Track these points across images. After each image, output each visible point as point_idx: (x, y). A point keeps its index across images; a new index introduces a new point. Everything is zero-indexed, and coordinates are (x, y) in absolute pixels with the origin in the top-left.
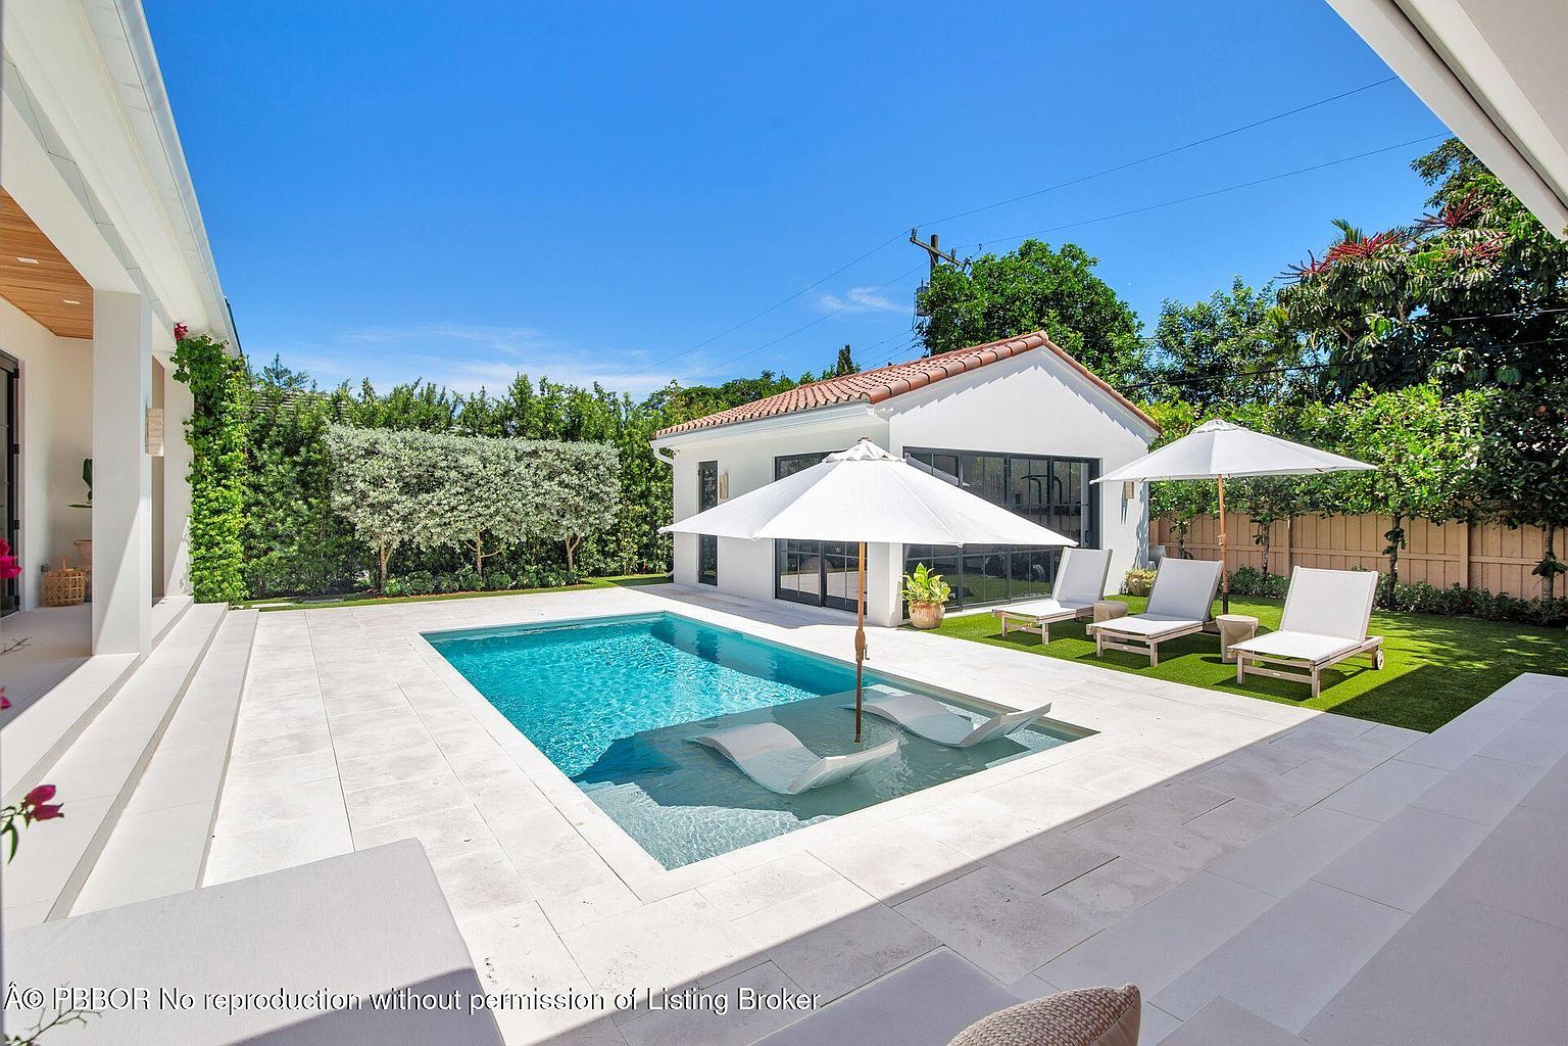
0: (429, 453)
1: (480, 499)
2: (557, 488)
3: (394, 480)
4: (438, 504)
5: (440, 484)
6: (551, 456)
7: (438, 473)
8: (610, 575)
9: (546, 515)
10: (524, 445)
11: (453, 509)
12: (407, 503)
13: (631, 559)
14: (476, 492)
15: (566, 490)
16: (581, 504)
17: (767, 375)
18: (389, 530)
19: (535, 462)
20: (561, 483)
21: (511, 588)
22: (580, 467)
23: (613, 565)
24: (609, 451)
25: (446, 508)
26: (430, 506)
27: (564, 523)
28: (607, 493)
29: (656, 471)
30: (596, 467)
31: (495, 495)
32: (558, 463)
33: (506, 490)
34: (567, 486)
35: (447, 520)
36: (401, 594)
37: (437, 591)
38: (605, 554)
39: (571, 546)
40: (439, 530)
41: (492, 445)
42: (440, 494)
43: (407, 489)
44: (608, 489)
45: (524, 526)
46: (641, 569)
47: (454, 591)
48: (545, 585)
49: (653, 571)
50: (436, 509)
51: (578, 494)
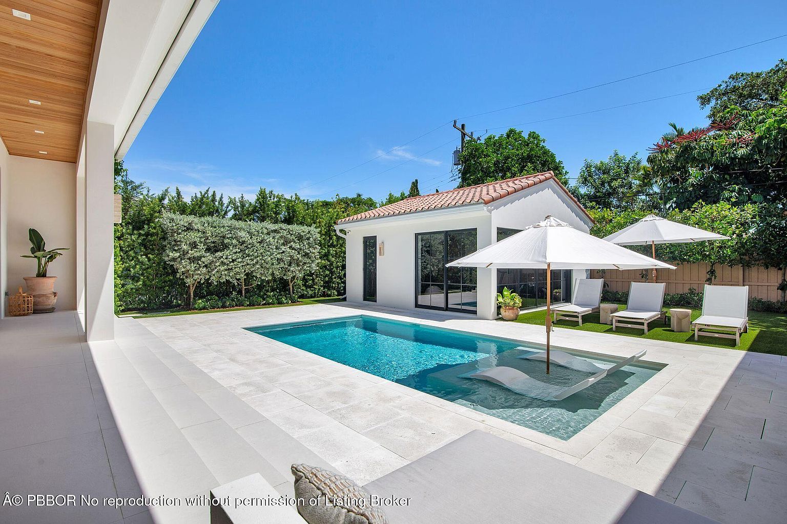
0: (222, 230)
1: (248, 255)
2: (288, 250)
3: (203, 244)
4: (226, 258)
5: (226, 247)
6: (285, 233)
7: (226, 241)
8: (309, 298)
9: (282, 265)
10: (272, 227)
11: (233, 261)
12: (209, 257)
13: (319, 289)
14: (247, 252)
15: (293, 251)
16: (300, 259)
17: (359, 195)
18: (199, 272)
19: (277, 236)
20: (290, 247)
21: (263, 305)
22: (300, 238)
23: (310, 292)
24: (314, 232)
25: (231, 260)
26: (222, 259)
27: (292, 269)
28: (314, 253)
29: (333, 242)
30: (308, 239)
31: (256, 254)
32: (289, 236)
33: (262, 251)
34: (293, 249)
35: (230, 267)
36: (204, 308)
37: (224, 307)
38: (307, 287)
39: (291, 282)
40: (226, 272)
41: (255, 226)
42: (227, 252)
43: (208, 250)
44: (314, 251)
45: (271, 271)
46: (324, 295)
47: (233, 306)
48: (280, 303)
49: (330, 296)
50: (225, 261)
51: (299, 253)
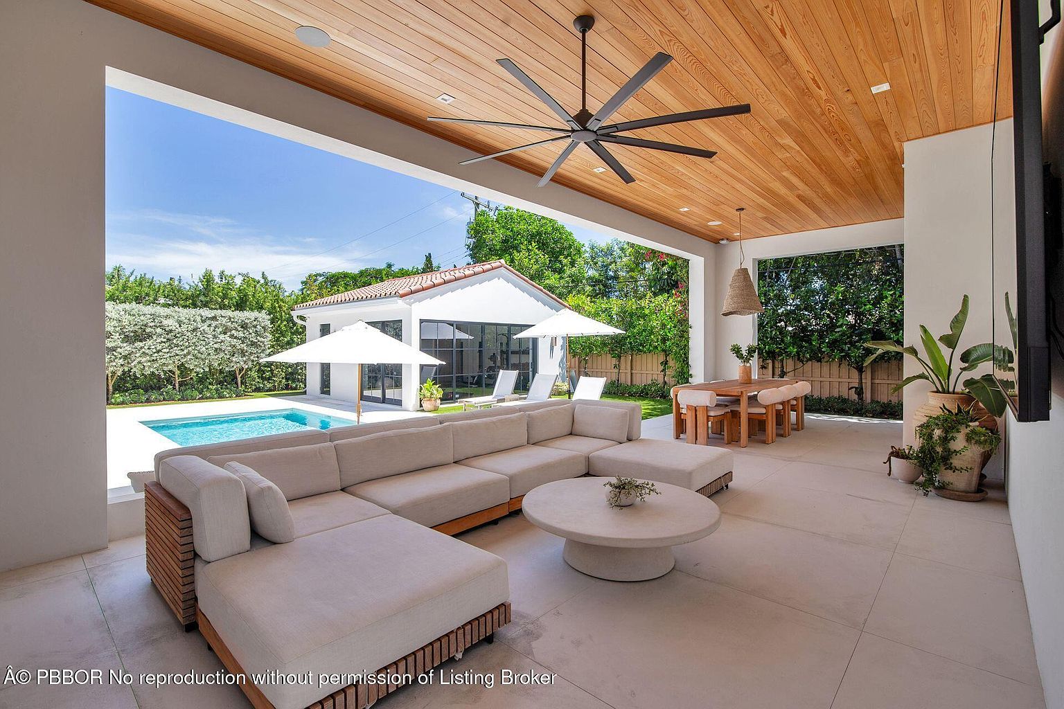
0: (142, 318)
1: (177, 346)
2: (229, 339)
3: (118, 334)
4: (148, 349)
5: (150, 336)
6: (224, 320)
7: (148, 330)
8: (267, 391)
9: (222, 355)
10: (207, 313)
11: (158, 352)
12: (127, 348)
13: (280, 382)
14: (175, 341)
15: (235, 340)
16: (245, 348)
17: (389, 266)
18: (114, 364)
19: (214, 323)
20: (232, 336)
21: (199, 399)
22: (244, 326)
23: (269, 386)
24: (264, 317)
25: (154, 351)
26: (143, 350)
27: (234, 360)
28: (263, 342)
29: (297, 329)
30: (255, 327)
31: (187, 343)
32: (229, 324)
33: (194, 340)
34: (236, 338)
35: (155, 358)
36: (123, 403)
37: (148, 401)
38: (263, 379)
39: (239, 373)
40: (149, 364)
41: (185, 313)
42: (149, 342)
43: (127, 339)
44: (263, 340)
45: (207, 361)
46: (287, 387)
47: (160, 401)
48: (221, 397)
49: (295, 389)
50: (147, 351)
51: (243, 343)
